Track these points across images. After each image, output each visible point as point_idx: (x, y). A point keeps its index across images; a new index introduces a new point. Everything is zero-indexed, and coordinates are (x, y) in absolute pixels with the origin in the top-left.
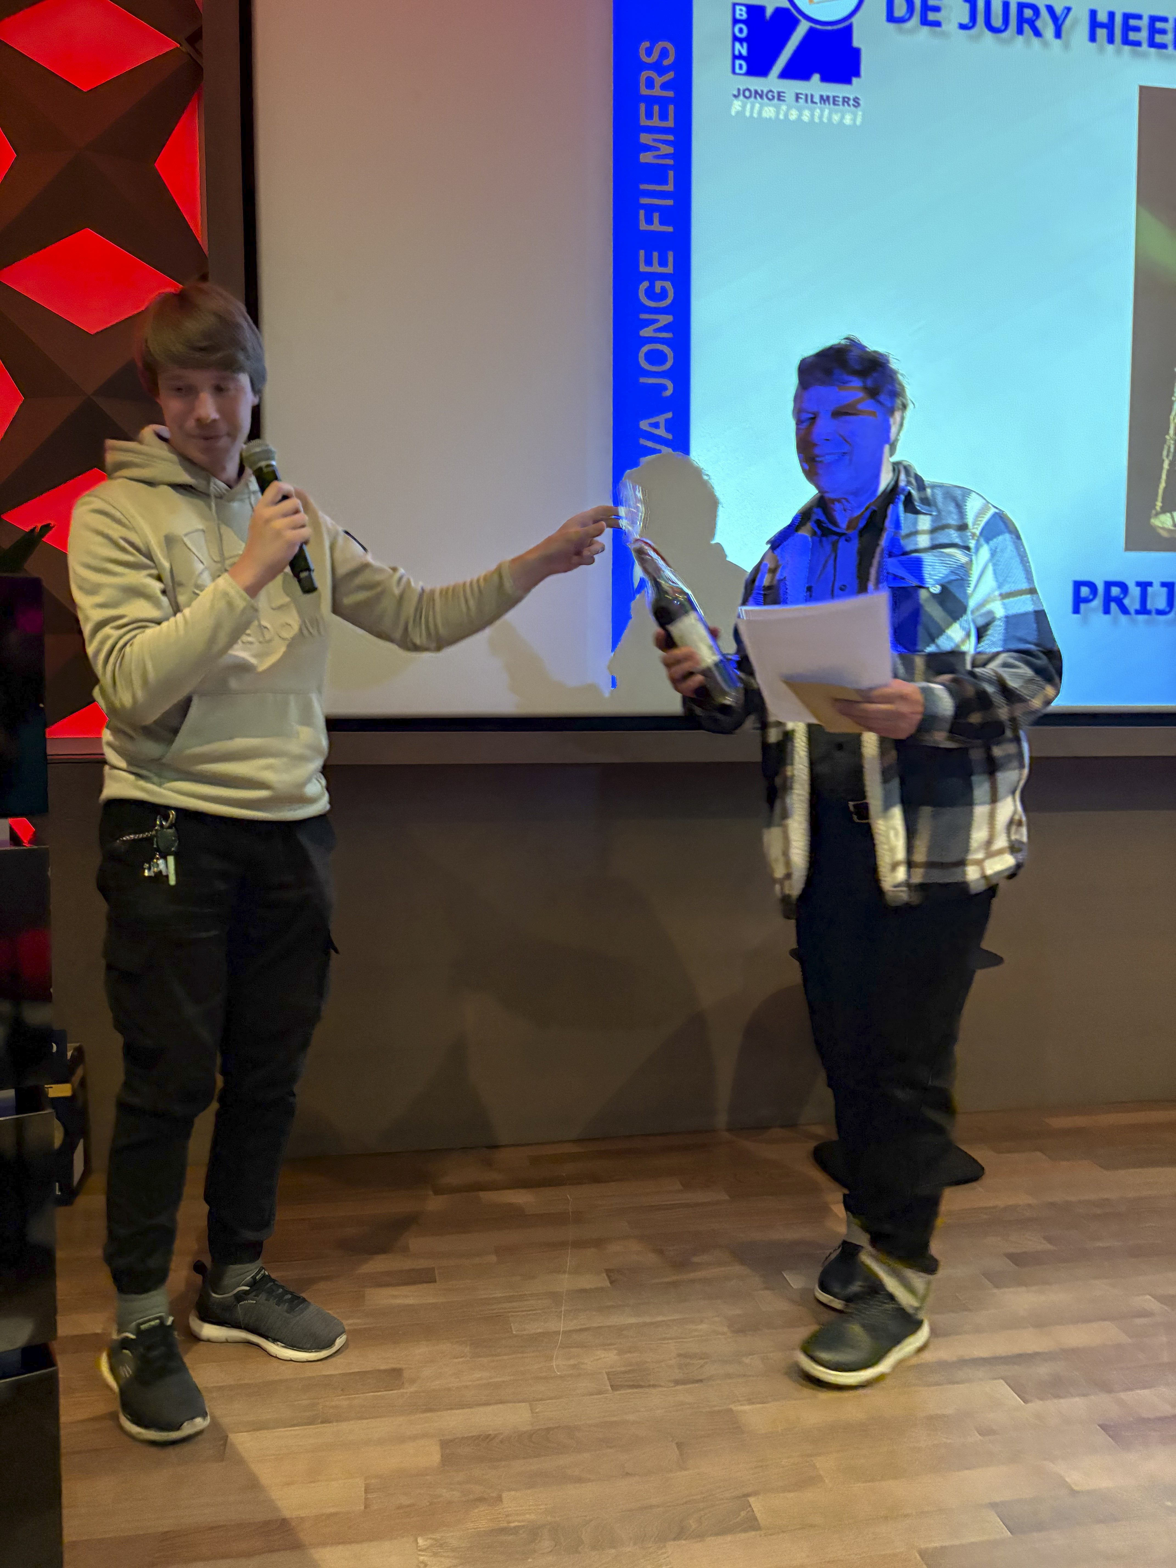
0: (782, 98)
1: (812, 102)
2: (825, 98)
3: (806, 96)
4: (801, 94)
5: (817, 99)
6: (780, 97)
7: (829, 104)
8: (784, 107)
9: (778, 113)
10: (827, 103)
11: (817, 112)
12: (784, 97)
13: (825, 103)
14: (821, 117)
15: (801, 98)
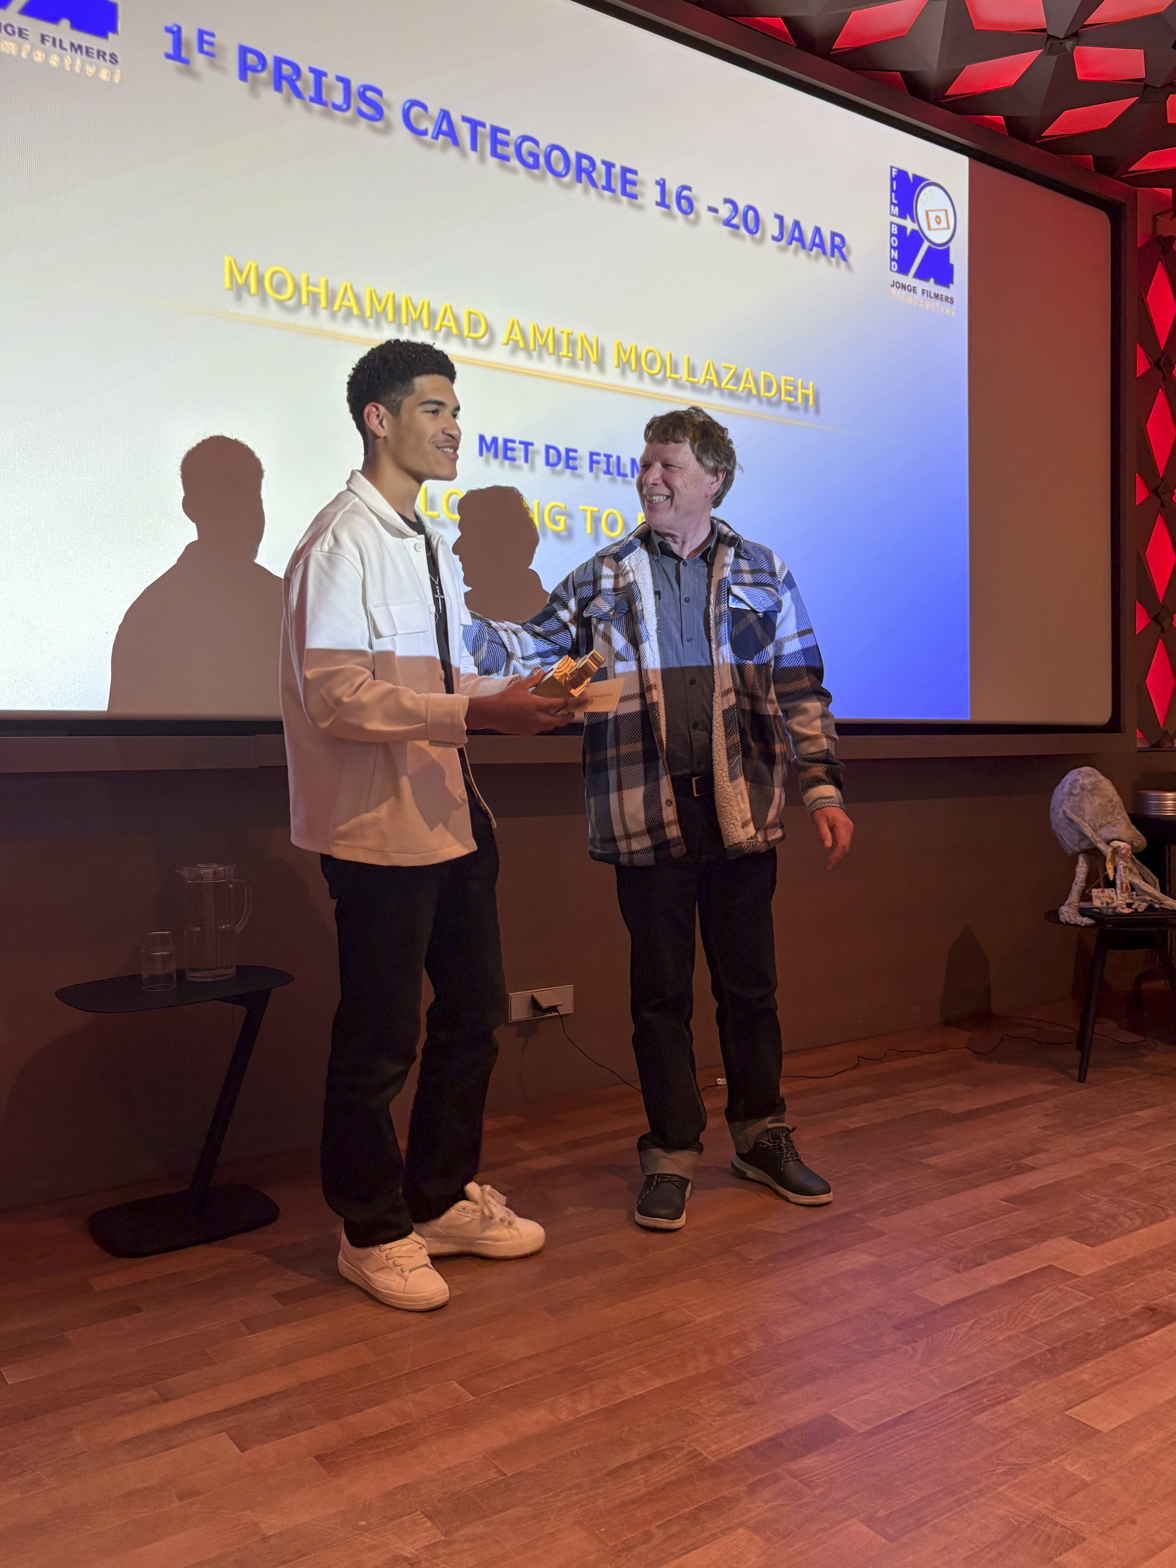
0: (24, 36)
1: (61, 47)
2: (76, 46)
3: (54, 40)
4: (48, 36)
5: (66, 45)
6: (21, 32)
7: (81, 52)
8: (27, 46)
9: (20, 51)
10: (79, 52)
11: (68, 60)
12: (27, 35)
13: (76, 51)
14: (72, 66)
15: (48, 41)
